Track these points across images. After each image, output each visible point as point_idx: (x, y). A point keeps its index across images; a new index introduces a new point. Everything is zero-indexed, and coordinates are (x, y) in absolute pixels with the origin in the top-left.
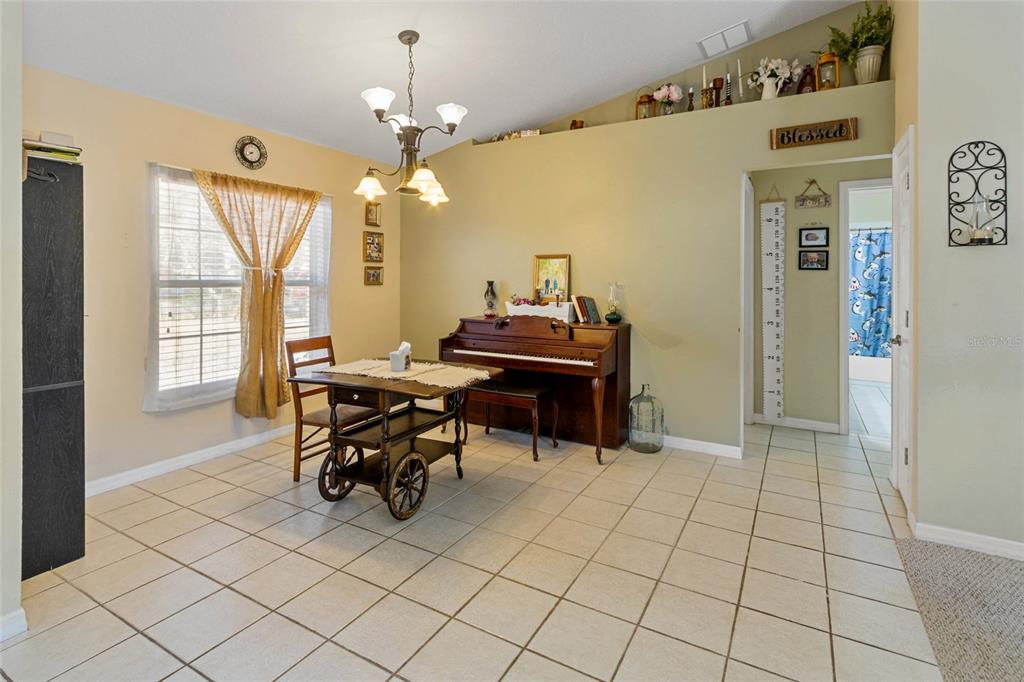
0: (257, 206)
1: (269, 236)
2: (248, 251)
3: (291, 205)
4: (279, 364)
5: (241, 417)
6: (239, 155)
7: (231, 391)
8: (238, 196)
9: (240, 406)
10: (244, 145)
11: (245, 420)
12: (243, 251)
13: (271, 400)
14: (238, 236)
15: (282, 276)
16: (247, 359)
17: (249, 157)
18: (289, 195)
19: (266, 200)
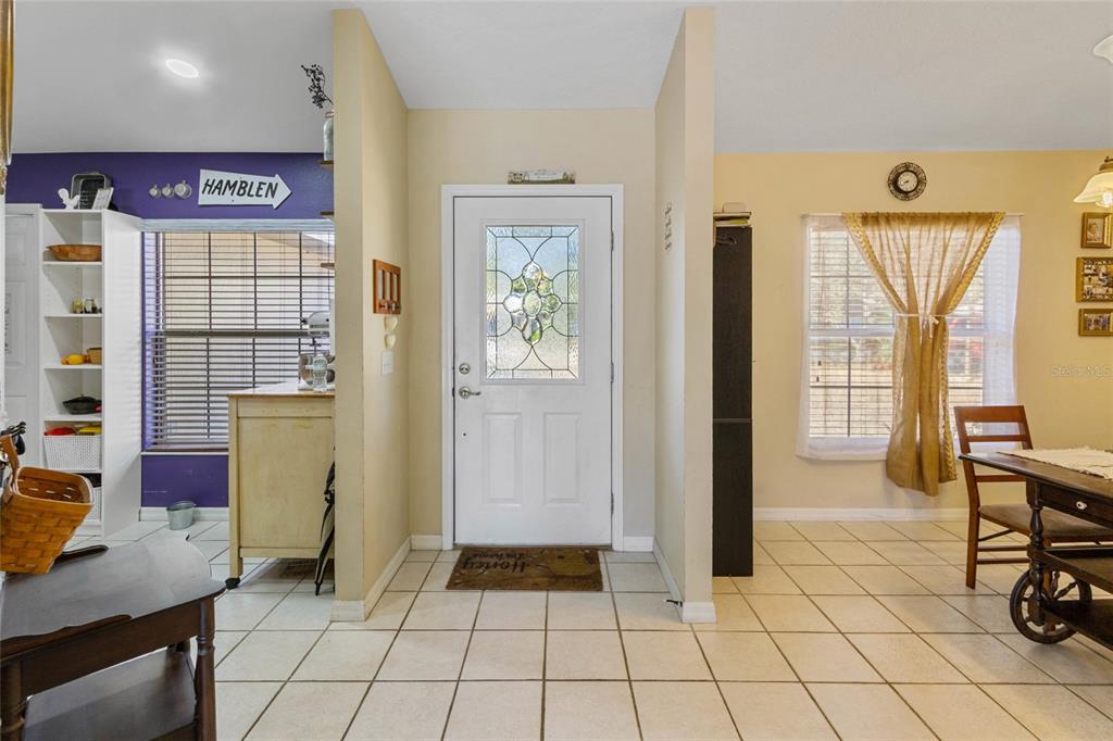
0: (914, 242)
1: (929, 276)
2: (903, 296)
3: (958, 235)
4: (941, 431)
5: (893, 484)
6: (892, 188)
7: (882, 453)
8: (890, 234)
9: (891, 469)
10: (898, 175)
11: (896, 487)
12: (896, 296)
13: (930, 473)
14: (891, 280)
15: (945, 324)
16: (900, 420)
17: (904, 187)
18: (955, 224)
19: (925, 234)
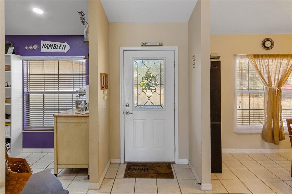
0: (270, 63)
1: (275, 74)
2: (267, 81)
3: (285, 61)
4: (280, 124)
5: (264, 141)
6: (263, 46)
7: (260, 131)
8: (262, 61)
9: (264, 136)
10: (265, 42)
11: (265, 142)
12: (265, 81)
13: (276, 138)
14: (263, 75)
15: (281, 90)
16: (266, 121)
17: (267, 46)
18: (283, 58)
19: (274, 61)
